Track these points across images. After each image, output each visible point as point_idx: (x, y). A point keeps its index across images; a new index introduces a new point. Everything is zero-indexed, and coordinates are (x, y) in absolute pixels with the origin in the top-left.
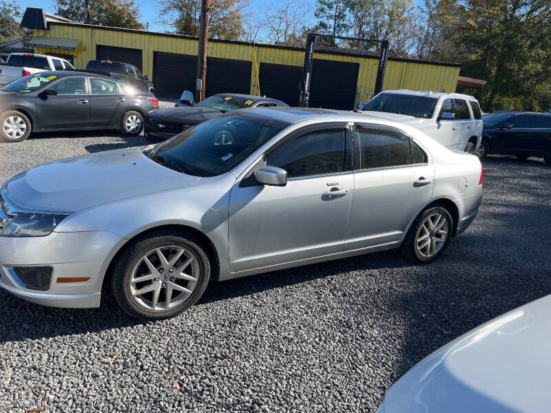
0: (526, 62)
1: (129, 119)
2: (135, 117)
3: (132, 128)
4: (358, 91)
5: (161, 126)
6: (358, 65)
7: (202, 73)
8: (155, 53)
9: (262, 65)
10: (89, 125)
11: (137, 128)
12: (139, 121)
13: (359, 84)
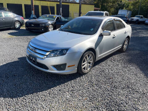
0: (108, 3)
1: (16, 24)
2: (18, 23)
3: (18, 27)
4: (70, 12)
5: (32, 25)
6: (69, 5)
7: (33, 9)
8: (7, 4)
9: (42, 6)
10: (6, 27)
11: (19, 27)
12: (19, 24)
13: (70, 11)
